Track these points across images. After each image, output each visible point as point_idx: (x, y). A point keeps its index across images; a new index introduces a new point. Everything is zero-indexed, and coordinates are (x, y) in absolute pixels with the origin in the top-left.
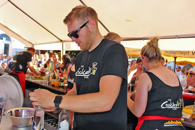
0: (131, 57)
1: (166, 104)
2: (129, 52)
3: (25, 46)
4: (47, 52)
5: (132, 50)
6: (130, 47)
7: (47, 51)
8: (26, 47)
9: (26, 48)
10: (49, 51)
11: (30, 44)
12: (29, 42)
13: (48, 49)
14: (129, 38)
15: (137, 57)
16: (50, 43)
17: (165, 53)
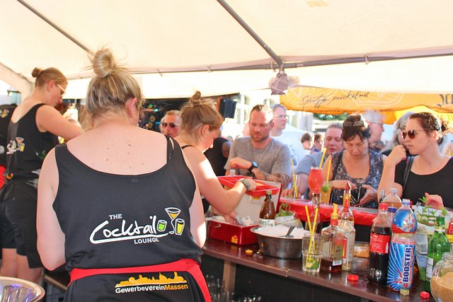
0: (331, 116)
1: (105, 231)
2: (324, 100)
3: (8, 87)
4: (74, 104)
5: (333, 96)
6: (326, 87)
7: (72, 101)
8: (13, 90)
9: (11, 93)
10: (79, 101)
11: (24, 81)
12: (19, 75)
13: (76, 97)
14: (323, 57)
15: (348, 114)
16: (81, 78)
17: (441, 104)
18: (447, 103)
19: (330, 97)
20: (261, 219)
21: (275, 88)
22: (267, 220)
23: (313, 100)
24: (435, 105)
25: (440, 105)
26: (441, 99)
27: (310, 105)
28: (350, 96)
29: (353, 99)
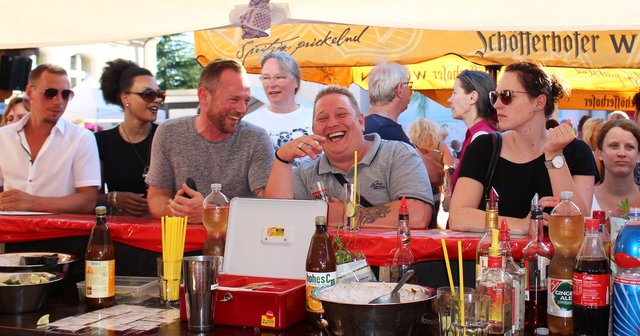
2: (283, 48)
5: (298, 41)
17: (483, 50)
18: (492, 50)
19: (294, 44)
20: (310, 274)
21: (250, 25)
22: (324, 274)
23: (260, 48)
24: (473, 53)
25: (481, 53)
26: (482, 44)
27: (256, 58)
28: (329, 42)
29: (335, 45)
